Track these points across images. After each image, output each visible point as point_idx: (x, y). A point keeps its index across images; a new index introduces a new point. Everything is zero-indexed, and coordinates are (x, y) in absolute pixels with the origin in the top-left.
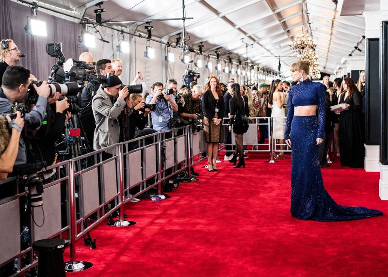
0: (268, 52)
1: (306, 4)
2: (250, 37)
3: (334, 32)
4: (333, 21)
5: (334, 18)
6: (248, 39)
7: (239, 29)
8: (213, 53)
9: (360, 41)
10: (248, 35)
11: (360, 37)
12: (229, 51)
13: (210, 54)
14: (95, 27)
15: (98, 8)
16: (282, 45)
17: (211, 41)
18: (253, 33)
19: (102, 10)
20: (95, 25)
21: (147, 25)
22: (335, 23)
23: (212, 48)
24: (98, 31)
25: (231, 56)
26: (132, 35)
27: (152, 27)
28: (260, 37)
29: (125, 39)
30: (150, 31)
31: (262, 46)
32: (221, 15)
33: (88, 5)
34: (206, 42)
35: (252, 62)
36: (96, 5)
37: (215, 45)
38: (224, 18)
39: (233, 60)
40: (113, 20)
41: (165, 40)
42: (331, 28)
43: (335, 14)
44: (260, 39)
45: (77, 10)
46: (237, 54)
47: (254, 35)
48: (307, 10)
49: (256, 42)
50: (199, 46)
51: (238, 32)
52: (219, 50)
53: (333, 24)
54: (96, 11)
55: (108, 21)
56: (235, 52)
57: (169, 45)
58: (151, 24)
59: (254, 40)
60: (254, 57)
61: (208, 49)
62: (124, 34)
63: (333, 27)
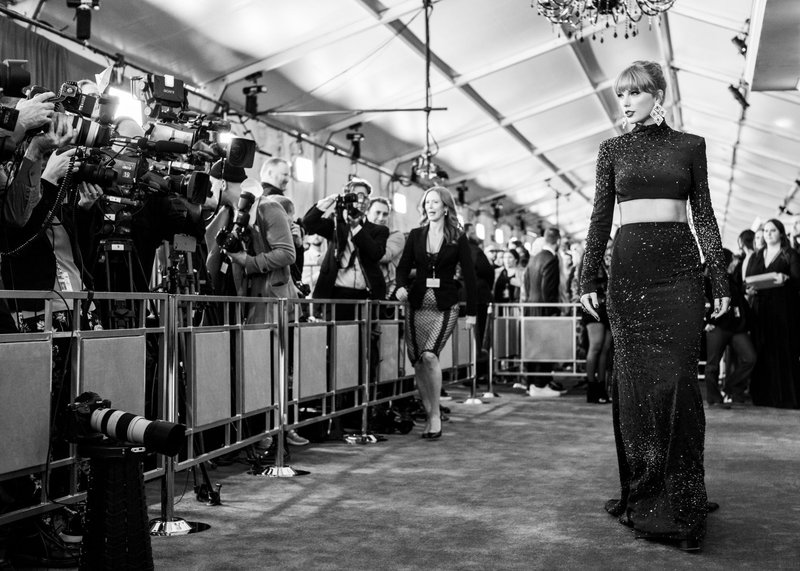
1: (680, 110)
2: (563, 177)
3: (737, 174)
4: (735, 150)
5: (738, 142)
6: (560, 180)
7: (542, 157)
8: (487, 207)
9: (790, 194)
10: (560, 172)
11: (789, 186)
12: (520, 206)
13: (481, 208)
14: (242, 123)
15: (250, 84)
17: (485, 180)
18: (571, 168)
19: (259, 89)
20: (244, 119)
21: (353, 132)
22: (738, 152)
23: (485, 196)
24: (249, 132)
25: (523, 216)
26: (321, 148)
27: (362, 136)
28: (584, 179)
29: (305, 154)
30: (356, 145)
32: (505, 122)
33: (231, 78)
34: (473, 182)
35: (568, 236)
36: (248, 78)
37: (490, 191)
38: (511, 128)
39: (528, 228)
40: (281, 109)
41: (389, 169)
42: (730, 164)
43: (739, 132)
45: (209, 86)
46: (536, 215)
47: (571, 172)
49: (577, 189)
50: (459, 189)
51: (540, 163)
52: (501, 201)
53: (734, 155)
54: (246, 90)
55: (272, 111)
56: (533, 209)
57: (396, 178)
58: (361, 130)
59: (573, 186)
60: (571, 223)
61: (477, 199)
62: (303, 143)
63: (734, 162)
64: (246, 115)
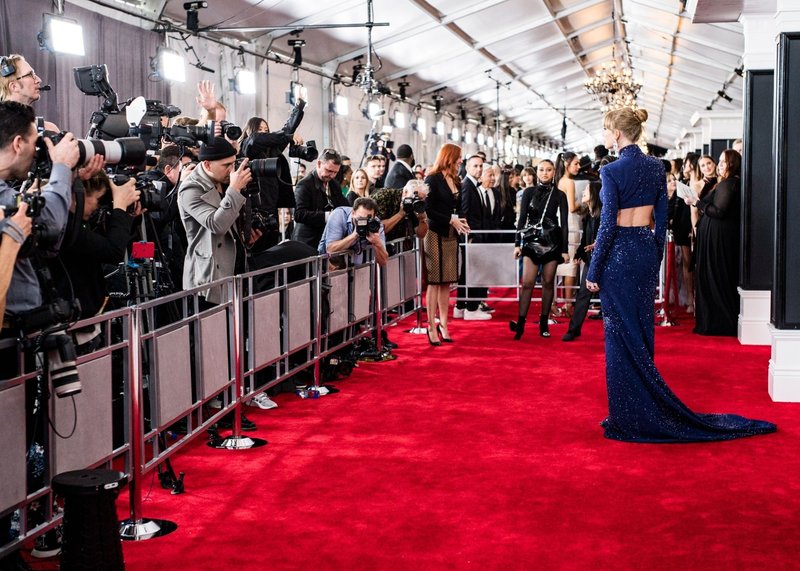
0: (542, 101)
1: (621, 1)
2: (504, 68)
3: (676, 60)
4: (675, 38)
5: (678, 32)
6: (500, 71)
7: (483, 50)
8: (429, 99)
9: (729, 80)
10: (501, 63)
11: (730, 72)
12: (462, 95)
13: (422, 100)
14: (184, 39)
16: (570, 85)
17: (426, 73)
18: (512, 58)
19: (200, 5)
20: (185, 35)
21: (294, 37)
22: (679, 41)
23: (426, 89)
24: (191, 48)
25: (464, 105)
26: (261, 57)
27: (303, 42)
28: (525, 69)
29: (247, 66)
30: (298, 51)
31: (528, 86)
32: (446, 20)
34: (414, 76)
35: (508, 121)
37: (431, 83)
38: (452, 26)
39: (469, 116)
40: (222, 25)
41: (329, 70)
42: (670, 51)
43: (680, 22)
44: (525, 72)
45: (149, 4)
46: (477, 103)
47: (512, 63)
48: (623, 15)
49: (517, 78)
50: (400, 84)
51: (481, 56)
52: (441, 93)
53: (674, 43)
54: (187, 6)
55: (212, 27)
57: (337, 79)
58: (302, 36)
59: (513, 75)
60: (511, 109)
61: (418, 91)
62: (245, 54)
63: (674, 49)
64: (188, 33)
